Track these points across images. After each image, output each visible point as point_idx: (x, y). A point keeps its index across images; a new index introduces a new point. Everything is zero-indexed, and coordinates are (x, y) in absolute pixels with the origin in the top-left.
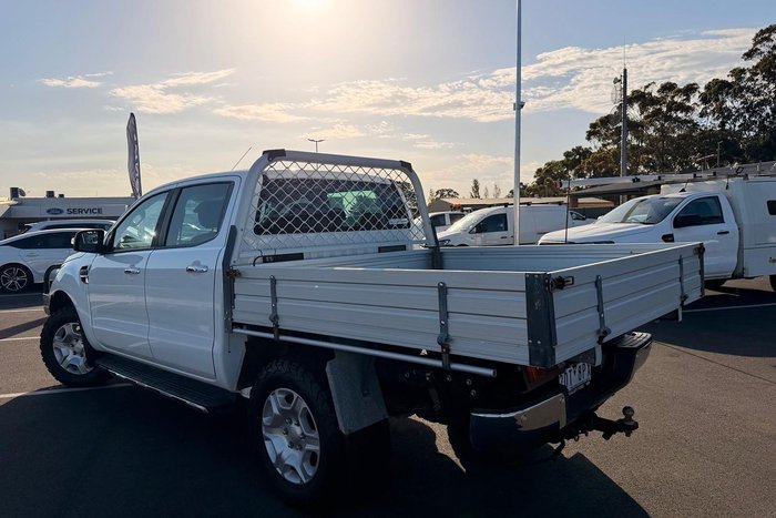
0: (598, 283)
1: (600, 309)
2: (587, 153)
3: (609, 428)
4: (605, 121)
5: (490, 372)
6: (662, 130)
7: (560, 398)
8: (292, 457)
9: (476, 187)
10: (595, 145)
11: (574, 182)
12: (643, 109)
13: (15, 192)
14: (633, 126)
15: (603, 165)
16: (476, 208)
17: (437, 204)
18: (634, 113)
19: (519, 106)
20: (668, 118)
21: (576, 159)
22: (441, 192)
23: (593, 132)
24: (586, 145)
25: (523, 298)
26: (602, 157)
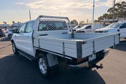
0: (93, 42)
1: (94, 47)
2: (107, 15)
3: (98, 67)
4: (111, 9)
5: (70, 59)
6: (122, 10)
7: (87, 62)
8: (43, 69)
9: (88, 20)
10: (109, 13)
11: (105, 20)
12: (118, 6)
13: (13, 22)
14: (116, 10)
15: (110, 17)
16: (86, 24)
17: (81, 24)
18: (116, 7)
19: (94, 6)
20: (123, 8)
21: (105, 16)
22: (82, 22)
23: (109, 11)
24: (107, 13)
25: (76, 46)
26: (110, 15)
